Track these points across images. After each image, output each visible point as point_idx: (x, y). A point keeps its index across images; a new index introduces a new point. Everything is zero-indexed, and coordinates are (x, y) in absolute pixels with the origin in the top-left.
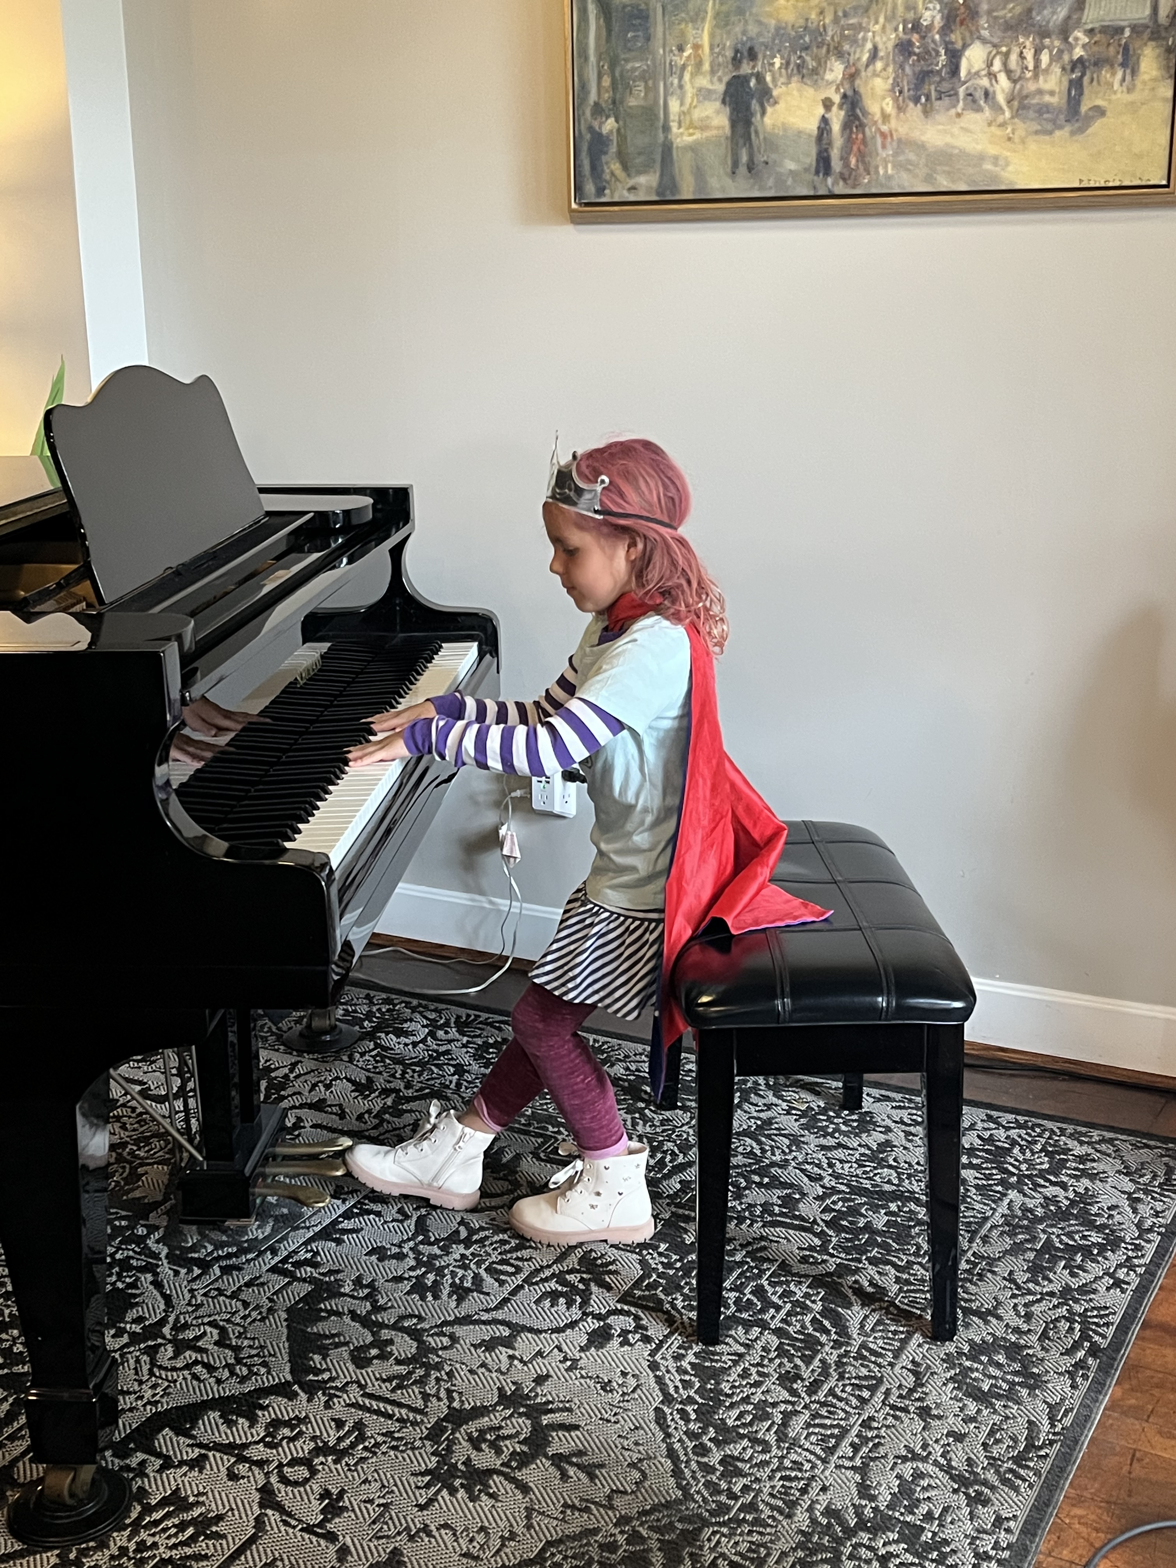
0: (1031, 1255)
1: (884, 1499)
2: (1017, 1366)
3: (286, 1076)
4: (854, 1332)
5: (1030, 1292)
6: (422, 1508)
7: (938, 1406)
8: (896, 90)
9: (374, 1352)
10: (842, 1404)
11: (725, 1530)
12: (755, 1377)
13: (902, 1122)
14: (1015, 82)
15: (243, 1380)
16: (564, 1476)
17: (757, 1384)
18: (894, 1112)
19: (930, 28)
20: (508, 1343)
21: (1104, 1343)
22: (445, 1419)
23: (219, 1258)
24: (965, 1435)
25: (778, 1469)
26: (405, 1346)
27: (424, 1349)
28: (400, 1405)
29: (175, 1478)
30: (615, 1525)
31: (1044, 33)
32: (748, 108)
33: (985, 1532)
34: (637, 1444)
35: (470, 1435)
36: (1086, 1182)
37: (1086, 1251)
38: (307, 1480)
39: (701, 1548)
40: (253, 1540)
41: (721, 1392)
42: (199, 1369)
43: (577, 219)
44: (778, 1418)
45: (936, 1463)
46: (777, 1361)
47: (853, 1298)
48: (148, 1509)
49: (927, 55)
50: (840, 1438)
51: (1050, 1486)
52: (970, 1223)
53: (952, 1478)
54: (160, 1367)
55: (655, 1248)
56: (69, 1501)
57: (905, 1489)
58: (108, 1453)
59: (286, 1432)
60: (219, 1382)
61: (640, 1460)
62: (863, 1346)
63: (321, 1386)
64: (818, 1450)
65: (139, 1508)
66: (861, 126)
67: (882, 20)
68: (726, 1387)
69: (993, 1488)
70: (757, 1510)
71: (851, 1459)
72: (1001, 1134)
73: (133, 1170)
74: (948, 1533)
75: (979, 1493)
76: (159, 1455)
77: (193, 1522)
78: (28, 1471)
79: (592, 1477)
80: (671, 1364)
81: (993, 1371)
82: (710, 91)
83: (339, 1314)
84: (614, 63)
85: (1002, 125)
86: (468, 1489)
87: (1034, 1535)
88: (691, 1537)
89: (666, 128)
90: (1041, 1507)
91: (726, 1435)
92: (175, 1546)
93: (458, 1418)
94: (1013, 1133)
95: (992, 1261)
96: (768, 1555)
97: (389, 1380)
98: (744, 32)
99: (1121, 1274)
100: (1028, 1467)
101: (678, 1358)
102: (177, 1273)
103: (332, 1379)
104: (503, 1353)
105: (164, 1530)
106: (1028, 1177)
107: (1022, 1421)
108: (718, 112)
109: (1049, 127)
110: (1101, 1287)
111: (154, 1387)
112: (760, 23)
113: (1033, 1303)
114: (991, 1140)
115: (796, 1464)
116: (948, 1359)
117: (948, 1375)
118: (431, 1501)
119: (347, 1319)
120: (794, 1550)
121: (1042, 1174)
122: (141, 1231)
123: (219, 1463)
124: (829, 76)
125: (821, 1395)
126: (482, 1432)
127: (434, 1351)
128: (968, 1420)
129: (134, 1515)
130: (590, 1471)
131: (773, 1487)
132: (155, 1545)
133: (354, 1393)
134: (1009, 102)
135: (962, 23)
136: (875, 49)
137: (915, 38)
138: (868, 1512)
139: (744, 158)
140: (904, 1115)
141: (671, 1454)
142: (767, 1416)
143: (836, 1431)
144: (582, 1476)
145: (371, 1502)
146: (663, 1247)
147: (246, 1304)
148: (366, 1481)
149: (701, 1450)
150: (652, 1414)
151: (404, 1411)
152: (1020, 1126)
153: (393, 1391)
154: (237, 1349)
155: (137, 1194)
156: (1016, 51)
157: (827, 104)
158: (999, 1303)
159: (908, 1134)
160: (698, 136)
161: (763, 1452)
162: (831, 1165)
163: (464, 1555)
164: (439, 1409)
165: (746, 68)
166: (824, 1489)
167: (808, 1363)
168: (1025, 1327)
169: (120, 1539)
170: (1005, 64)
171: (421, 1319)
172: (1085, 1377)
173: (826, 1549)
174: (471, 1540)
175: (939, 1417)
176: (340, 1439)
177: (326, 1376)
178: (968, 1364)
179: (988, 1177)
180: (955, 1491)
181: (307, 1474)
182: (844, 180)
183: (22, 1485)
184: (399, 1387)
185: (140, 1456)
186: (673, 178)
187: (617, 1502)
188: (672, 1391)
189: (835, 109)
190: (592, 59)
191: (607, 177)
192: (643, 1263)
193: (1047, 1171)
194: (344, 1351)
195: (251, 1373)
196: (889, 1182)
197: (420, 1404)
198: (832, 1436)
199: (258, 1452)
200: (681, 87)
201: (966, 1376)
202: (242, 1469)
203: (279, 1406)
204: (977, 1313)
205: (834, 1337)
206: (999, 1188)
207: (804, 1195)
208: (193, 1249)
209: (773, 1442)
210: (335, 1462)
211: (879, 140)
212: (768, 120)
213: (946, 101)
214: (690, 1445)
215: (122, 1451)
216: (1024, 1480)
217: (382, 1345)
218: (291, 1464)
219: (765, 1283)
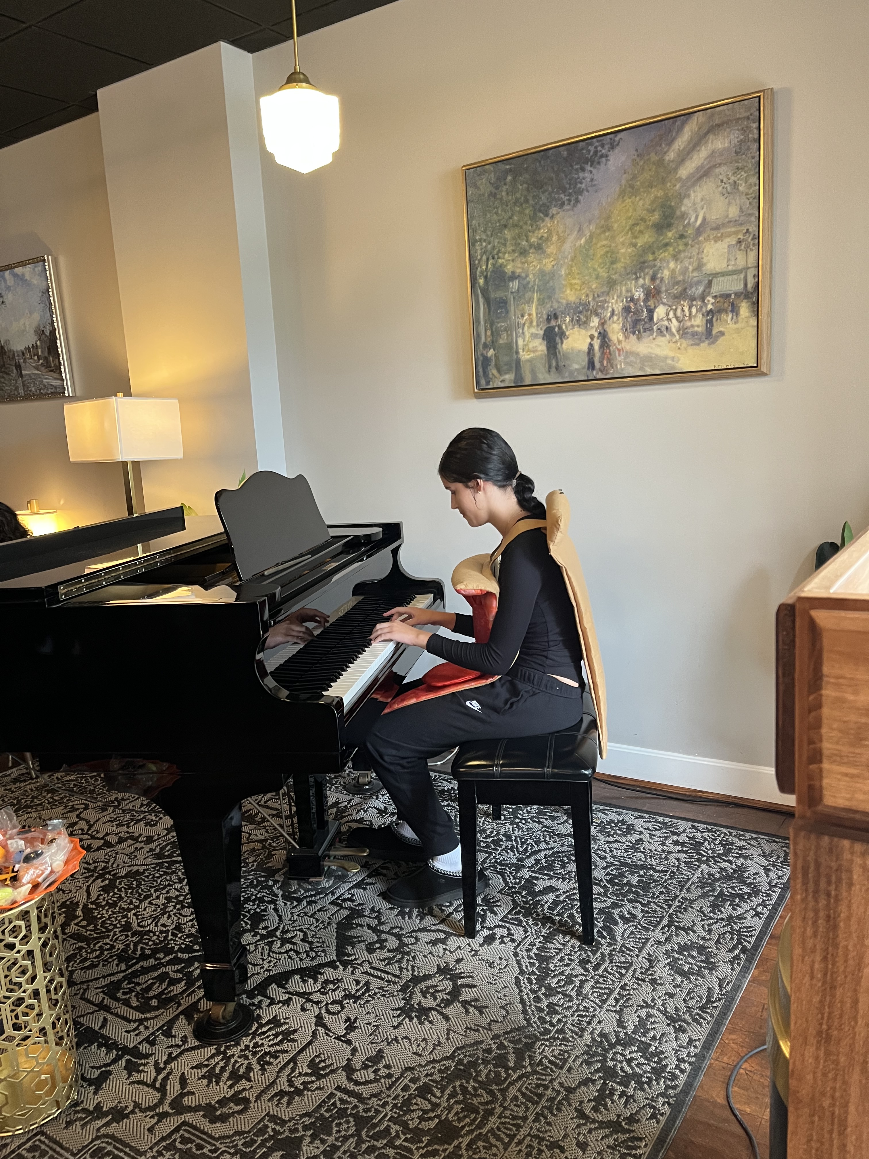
0: (712, 898)
1: (630, 1028)
2: (703, 958)
3: (346, 806)
4: (619, 938)
5: (711, 918)
6: (395, 1028)
7: (661, 978)
8: (624, 329)
9: (377, 945)
10: (611, 977)
11: (547, 1043)
12: (567, 961)
13: (648, 829)
14: (680, 322)
15: (313, 959)
16: (467, 1012)
17: (568, 965)
18: (644, 824)
19: (638, 299)
20: (444, 941)
21: (749, 946)
22: (409, 981)
23: (307, 897)
24: (675, 994)
25: (576, 1011)
26: (393, 943)
27: (402, 944)
28: (388, 973)
29: (275, 1009)
30: (492, 1039)
31: (693, 299)
32: (555, 341)
33: (683, 1047)
34: (505, 996)
35: (421, 989)
36: (742, 860)
37: (741, 897)
38: (339, 1012)
39: (535, 1053)
40: (310, 1043)
41: (549, 969)
42: (292, 953)
43: (478, 396)
44: (578, 985)
45: (658, 1010)
46: (579, 953)
47: (619, 920)
48: (261, 1026)
49: (637, 312)
50: (609, 995)
51: (718, 1023)
52: (680, 881)
53: (667, 1018)
54: (273, 952)
55: (520, 893)
56: (222, 1021)
57: (642, 1023)
58: (244, 996)
59: (331, 986)
60: (301, 960)
61: (506, 1005)
62: (623, 945)
63: (350, 962)
64: (597, 1001)
65: (256, 1025)
66: (608, 347)
67: (615, 298)
68: (552, 966)
69: (688, 1024)
70: (564, 1033)
71: (615, 1006)
72: (699, 835)
73: (270, 852)
74: (663, 1048)
75: (680, 1026)
76: (269, 998)
77: (282, 1033)
78: (205, 1005)
79: (481, 1013)
80: (525, 954)
81: (690, 960)
82: (537, 334)
83: (362, 926)
84: (492, 324)
85: (676, 342)
86: (419, 1018)
87: (709, 1049)
88: (530, 1047)
89: (517, 353)
90: (713, 1034)
91: (551, 992)
92: (272, 1045)
93: (416, 980)
94: (705, 835)
95: (692, 902)
96: (569, 1057)
97: (384, 960)
98: (551, 307)
99: (759, 909)
100: (707, 1013)
101: (528, 950)
102: (286, 904)
103: (356, 959)
104: (441, 947)
105: (268, 1037)
106: (712, 857)
107: (705, 988)
108: (541, 344)
109: (697, 341)
110: (749, 916)
111: (270, 962)
112: (559, 302)
113: (712, 924)
114: (694, 838)
115: (586, 1009)
116: (667, 953)
117: (666, 962)
118: (400, 1024)
119: (366, 928)
120: (583, 1055)
121: (719, 856)
122: (271, 883)
123: (298, 1002)
124: (592, 324)
125: (600, 972)
126: (428, 988)
127: (407, 945)
128: (676, 986)
129: (254, 1029)
130: (480, 1010)
131: (573, 1020)
132: (262, 1044)
133: (366, 967)
134: (678, 332)
135: (653, 297)
136: (613, 310)
137: (632, 305)
138: (622, 1035)
139: (554, 364)
140: (650, 825)
141: (522, 1001)
142: (572, 982)
143: (607, 991)
144: (476, 1012)
145: (370, 1024)
146: (524, 893)
147: (317, 920)
148: (368, 1013)
149: (538, 1000)
150: (514, 980)
151: (390, 976)
152: (709, 831)
153: (385, 966)
154: (311, 943)
155: (270, 865)
156: (680, 308)
157: (592, 337)
158: (694, 924)
159: (651, 835)
160: (532, 355)
161: (569, 1001)
162: (611, 851)
163: (414, 1053)
164: (407, 975)
165: (553, 323)
166: (600, 1022)
167: (594, 954)
168: (708, 937)
169: (246, 1041)
170: (675, 314)
171: (401, 929)
172: (739, 964)
173: (599, 1055)
174: (418, 1046)
175: (661, 985)
176: (357, 991)
177: (353, 958)
178: (677, 956)
179: (691, 857)
180: (668, 1025)
181: (340, 1009)
182: (602, 371)
183: (202, 1012)
184: (388, 964)
185: (260, 998)
186: (521, 374)
187: (493, 1027)
188: (524, 968)
189: (595, 339)
190: (482, 323)
191: (491, 376)
192: (514, 901)
193: (721, 854)
194: (363, 945)
195: (317, 955)
196: (640, 860)
197: (398, 972)
198: (605, 993)
199: (316, 997)
200: (523, 333)
201: (676, 962)
202: (308, 1005)
203: (329, 973)
204: (683, 929)
205: (608, 940)
206: (697, 863)
207: (596, 866)
208: (295, 892)
209: (574, 996)
210: (354, 1003)
211: (617, 353)
212: (565, 346)
213: (648, 333)
214: (532, 996)
215: (251, 995)
216: (705, 1019)
217: (382, 942)
218: (332, 1003)
219: (575, 912)
